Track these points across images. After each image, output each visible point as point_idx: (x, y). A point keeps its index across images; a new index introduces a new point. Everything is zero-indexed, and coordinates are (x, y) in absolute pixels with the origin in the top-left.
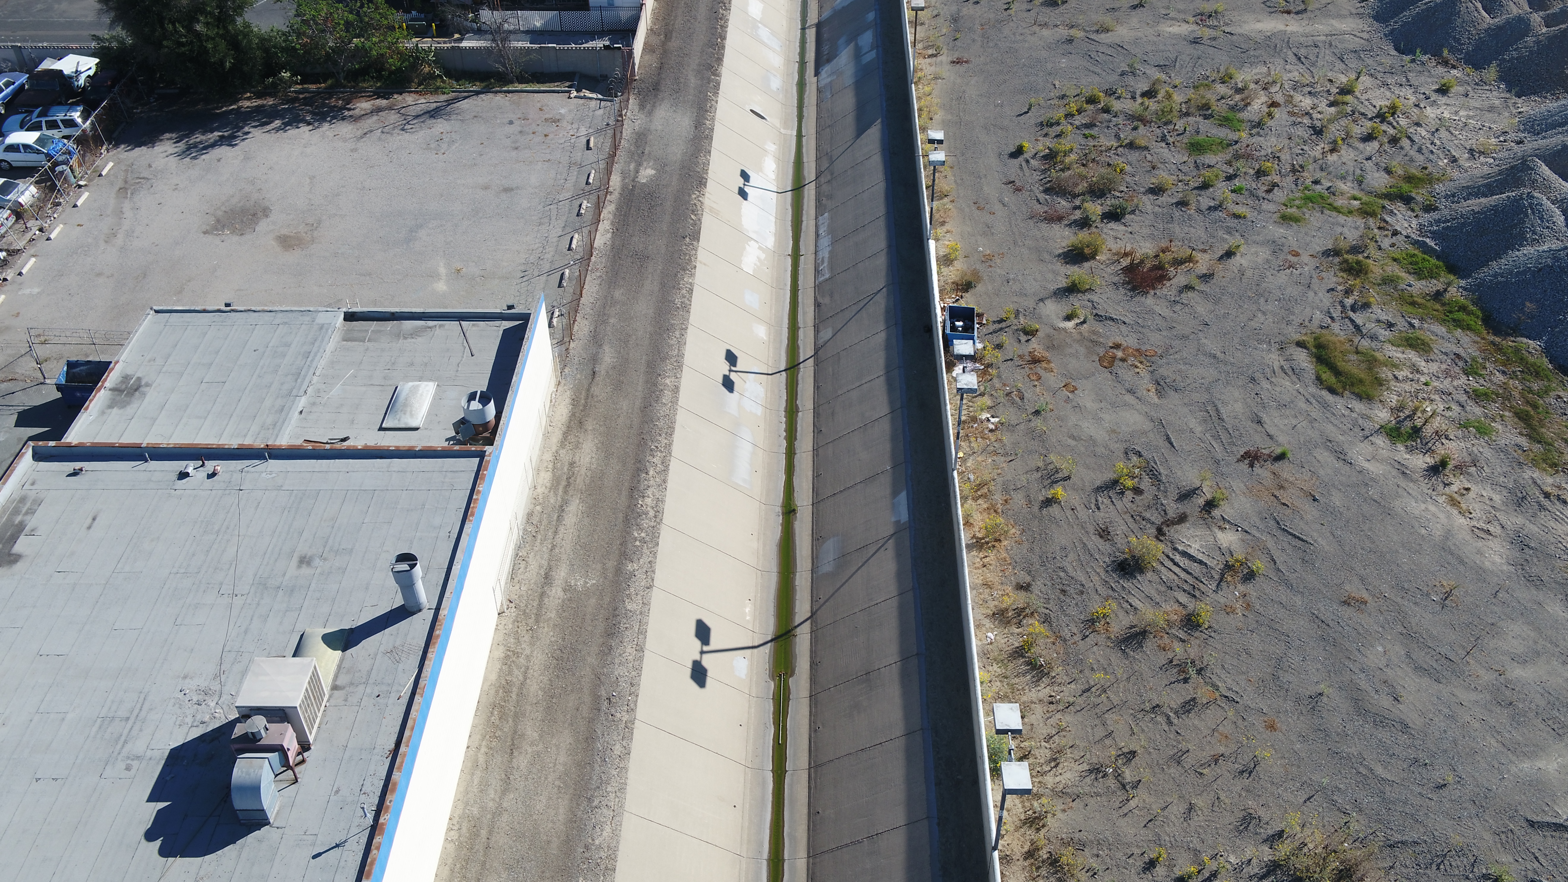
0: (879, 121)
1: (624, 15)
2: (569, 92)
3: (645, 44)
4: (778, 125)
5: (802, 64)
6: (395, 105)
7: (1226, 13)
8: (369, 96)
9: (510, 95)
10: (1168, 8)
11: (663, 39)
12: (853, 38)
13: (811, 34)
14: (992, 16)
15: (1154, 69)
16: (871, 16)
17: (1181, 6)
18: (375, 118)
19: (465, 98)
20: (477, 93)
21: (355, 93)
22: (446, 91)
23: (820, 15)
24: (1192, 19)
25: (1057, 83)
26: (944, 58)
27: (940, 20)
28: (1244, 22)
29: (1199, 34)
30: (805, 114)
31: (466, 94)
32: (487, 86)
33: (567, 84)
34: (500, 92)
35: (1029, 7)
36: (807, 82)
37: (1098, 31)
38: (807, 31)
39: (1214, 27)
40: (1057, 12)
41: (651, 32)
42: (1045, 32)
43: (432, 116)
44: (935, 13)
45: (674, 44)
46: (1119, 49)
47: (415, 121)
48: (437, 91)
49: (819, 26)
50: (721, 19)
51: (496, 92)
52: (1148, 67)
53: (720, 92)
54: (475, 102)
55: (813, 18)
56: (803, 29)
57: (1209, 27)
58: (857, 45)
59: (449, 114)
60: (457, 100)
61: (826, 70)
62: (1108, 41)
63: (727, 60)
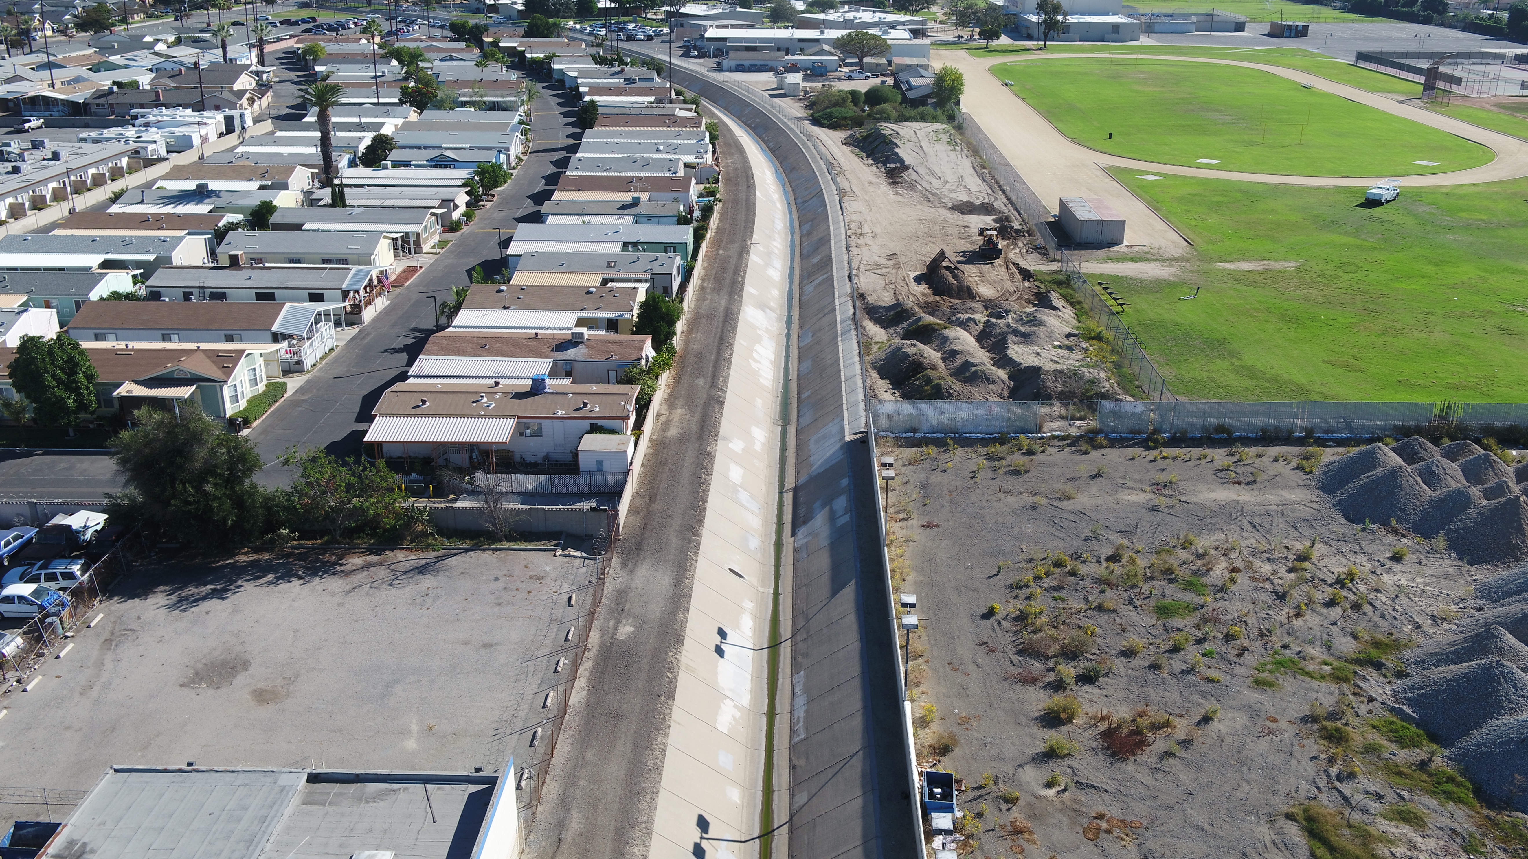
0: (853, 581)
1: (612, 479)
2: (555, 550)
3: (630, 506)
4: (756, 583)
5: (780, 525)
6: (386, 561)
7: (1181, 483)
8: (362, 552)
9: (497, 553)
10: (1125, 478)
11: (648, 501)
12: (828, 502)
13: (788, 498)
14: (959, 483)
15: (1116, 534)
16: (845, 482)
17: (1137, 477)
18: (365, 573)
19: (455, 555)
20: (466, 550)
21: (348, 549)
22: (436, 548)
23: (797, 479)
24: (1148, 489)
25: (1024, 547)
26: (915, 522)
27: (910, 487)
28: (1199, 492)
29: (1156, 502)
30: (782, 572)
31: (456, 551)
32: (477, 544)
33: (554, 543)
34: (488, 550)
35: (993, 476)
36: (784, 542)
37: (1060, 498)
38: (785, 495)
39: (1170, 496)
40: (1020, 480)
41: (637, 494)
42: (1010, 499)
43: (421, 573)
44: (905, 480)
45: (658, 506)
46: (1082, 515)
47: (403, 577)
48: (428, 547)
49: (796, 490)
50: (703, 483)
51: (484, 550)
52: (1110, 532)
53: (700, 552)
54: (464, 559)
55: (790, 482)
56: (781, 493)
57: (1165, 496)
58: (831, 509)
59: (437, 570)
60: (446, 556)
61: (802, 532)
62: (1069, 508)
63: (707, 521)
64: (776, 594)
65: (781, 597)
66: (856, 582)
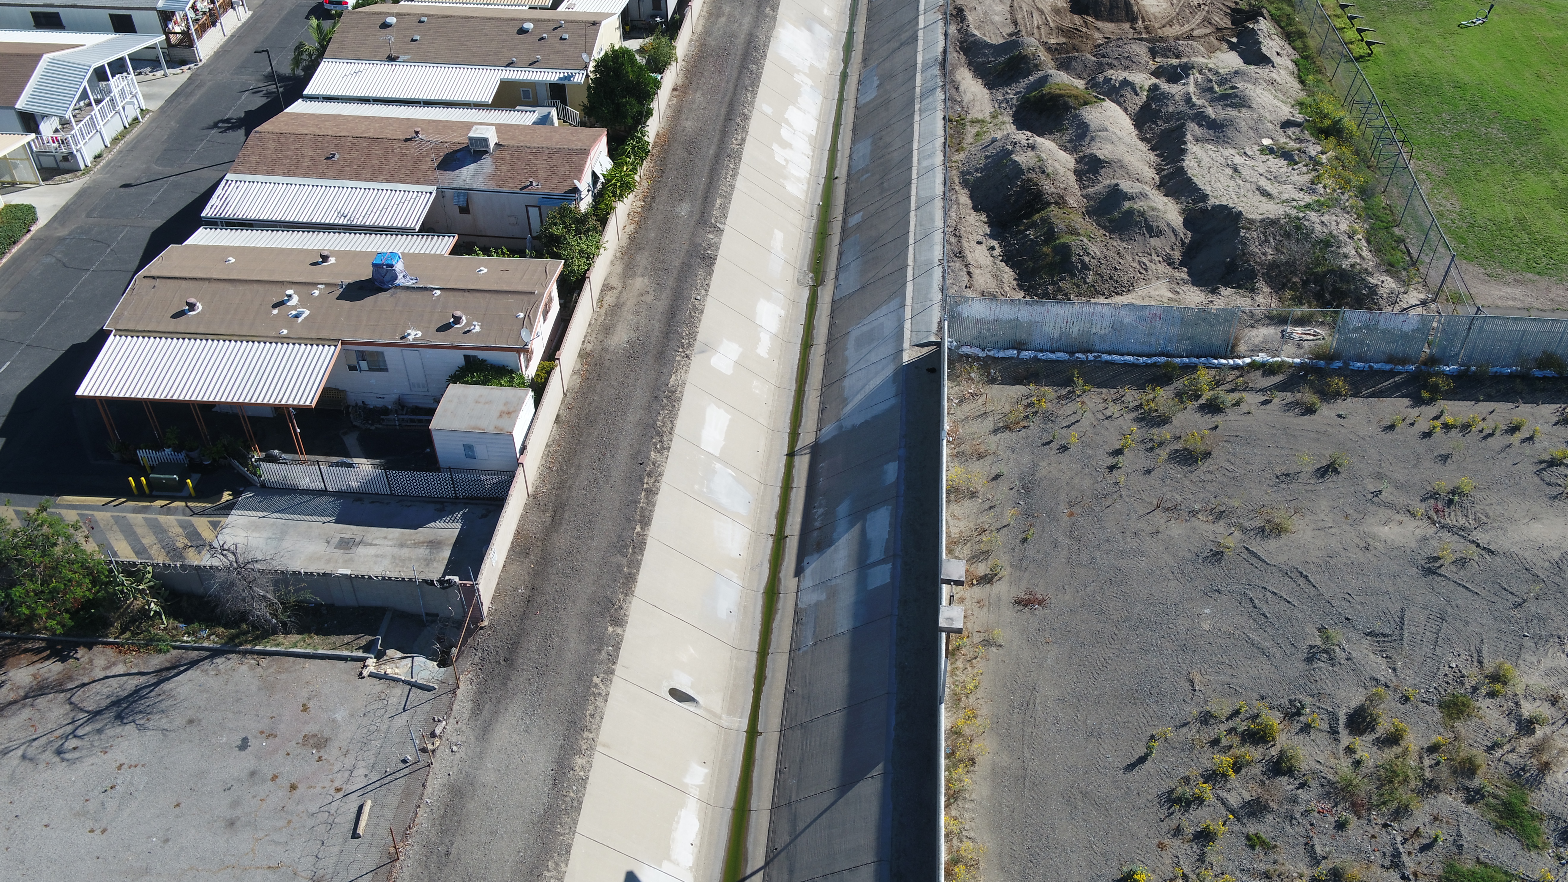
2: (364, 660)
3: (518, 533)
4: (718, 709)
5: (780, 538)
6: (70, 678)
7: (1479, 495)
8: (38, 651)
9: (264, 662)
10: (1379, 477)
11: (549, 520)
14: (1087, 483)
15: (1366, 642)
17: (1399, 475)
18: (27, 713)
19: (193, 664)
20: (215, 653)
21: (18, 639)
22: (161, 645)
23: (820, 428)
24: (1420, 508)
25: (1197, 678)
26: (1002, 589)
28: (1511, 520)
29: (1434, 548)
30: (769, 673)
31: (194, 654)
32: (232, 638)
33: (365, 639)
34: (252, 652)
35: (1149, 464)
36: (782, 588)
37: (1262, 530)
38: (797, 459)
39: (1460, 532)
40: (1194, 477)
41: (534, 500)
42: (1176, 529)
43: (120, 718)
45: (562, 540)
46: (1302, 581)
47: (87, 729)
48: (151, 645)
49: (816, 450)
50: (649, 475)
51: (245, 653)
52: (1353, 635)
53: (619, 669)
54: (203, 678)
55: (807, 437)
56: (791, 455)
57: (1450, 529)
58: (863, 533)
59: (146, 713)
60: (175, 669)
61: (813, 567)
62: (1280, 559)
63: (644, 578)
64: (753, 733)
65: (760, 740)
66: (885, 773)
